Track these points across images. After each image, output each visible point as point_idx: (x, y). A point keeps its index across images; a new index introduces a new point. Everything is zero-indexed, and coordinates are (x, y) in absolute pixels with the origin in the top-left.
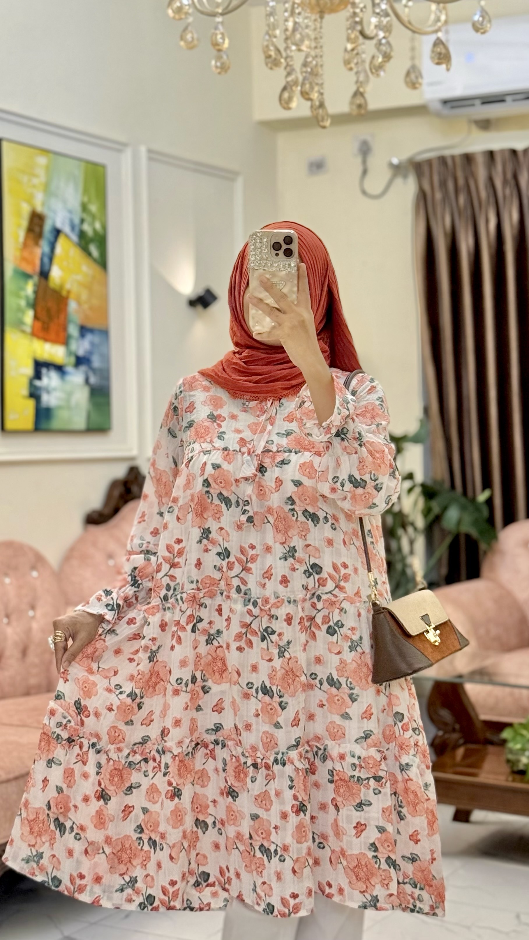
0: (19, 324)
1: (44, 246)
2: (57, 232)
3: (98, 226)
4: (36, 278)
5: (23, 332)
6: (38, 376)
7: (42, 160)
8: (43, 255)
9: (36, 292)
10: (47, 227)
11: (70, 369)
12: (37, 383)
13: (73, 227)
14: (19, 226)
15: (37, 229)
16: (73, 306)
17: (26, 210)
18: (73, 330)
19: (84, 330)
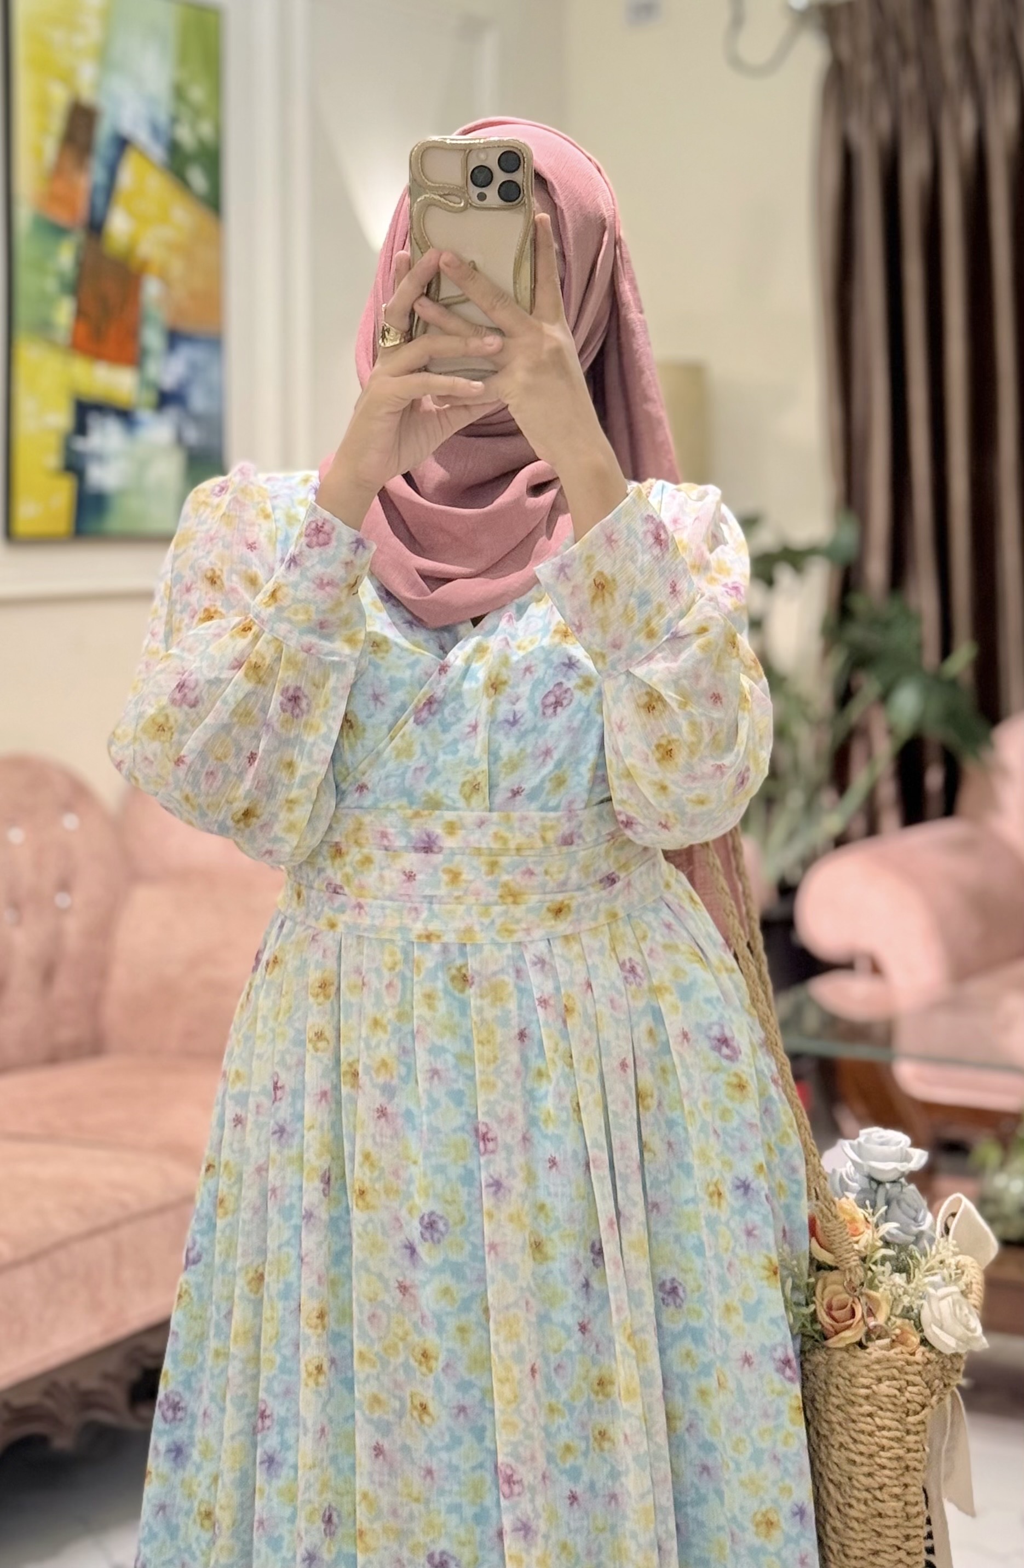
0: (44, 327)
1: (96, 173)
2: (122, 144)
3: (206, 129)
4: (79, 236)
5: (51, 343)
6: (81, 428)
8: (93, 191)
9: (80, 264)
10: (103, 132)
11: (145, 415)
12: (81, 445)
13: (155, 131)
14: (44, 129)
15: (81, 136)
16: (152, 289)
17: (59, 97)
18: (153, 338)
19: (174, 339)
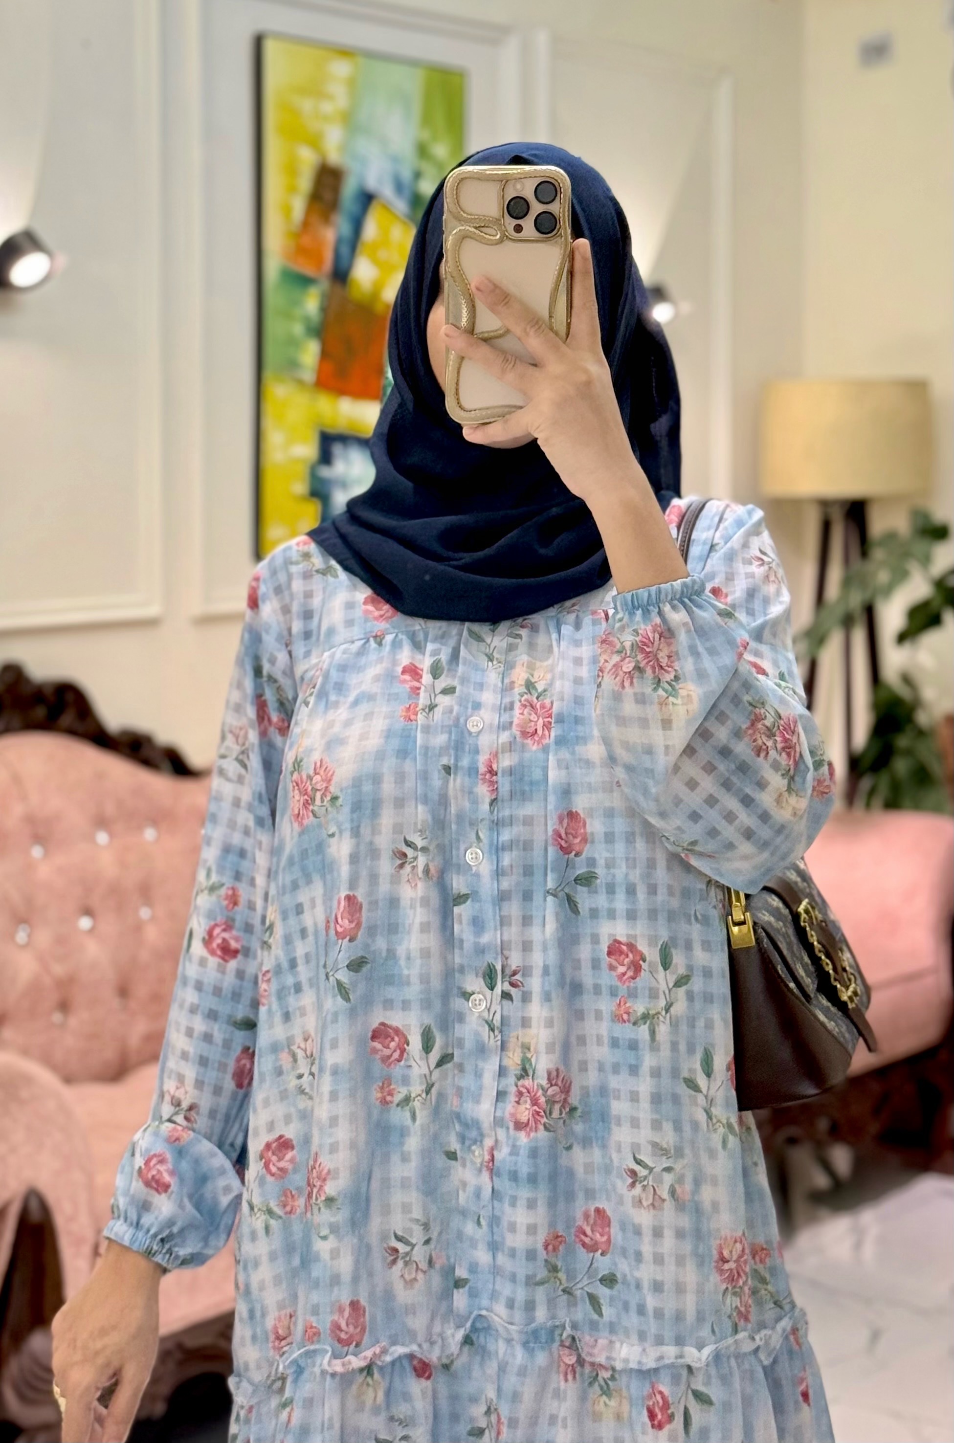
0: (293, 365)
1: (341, 224)
2: (367, 199)
4: (325, 284)
5: (299, 382)
6: (326, 457)
7: (341, 69)
8: (339, 242)
9: (324, 309)
10: (349, 190)
12: (325, 472)
13: (399, 187)
14: (292, 189)
15: (328, 195)
17: (308, 162)
